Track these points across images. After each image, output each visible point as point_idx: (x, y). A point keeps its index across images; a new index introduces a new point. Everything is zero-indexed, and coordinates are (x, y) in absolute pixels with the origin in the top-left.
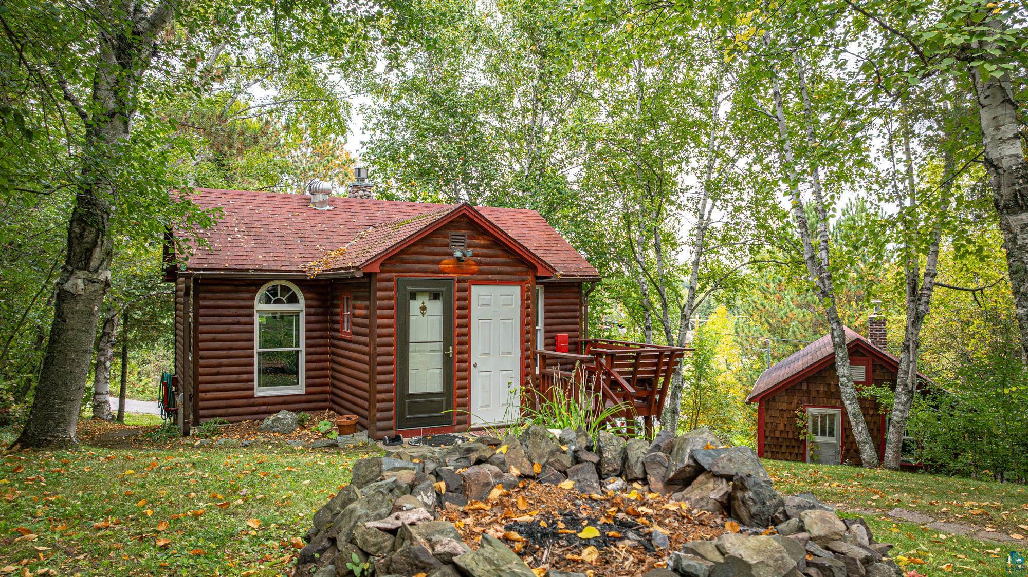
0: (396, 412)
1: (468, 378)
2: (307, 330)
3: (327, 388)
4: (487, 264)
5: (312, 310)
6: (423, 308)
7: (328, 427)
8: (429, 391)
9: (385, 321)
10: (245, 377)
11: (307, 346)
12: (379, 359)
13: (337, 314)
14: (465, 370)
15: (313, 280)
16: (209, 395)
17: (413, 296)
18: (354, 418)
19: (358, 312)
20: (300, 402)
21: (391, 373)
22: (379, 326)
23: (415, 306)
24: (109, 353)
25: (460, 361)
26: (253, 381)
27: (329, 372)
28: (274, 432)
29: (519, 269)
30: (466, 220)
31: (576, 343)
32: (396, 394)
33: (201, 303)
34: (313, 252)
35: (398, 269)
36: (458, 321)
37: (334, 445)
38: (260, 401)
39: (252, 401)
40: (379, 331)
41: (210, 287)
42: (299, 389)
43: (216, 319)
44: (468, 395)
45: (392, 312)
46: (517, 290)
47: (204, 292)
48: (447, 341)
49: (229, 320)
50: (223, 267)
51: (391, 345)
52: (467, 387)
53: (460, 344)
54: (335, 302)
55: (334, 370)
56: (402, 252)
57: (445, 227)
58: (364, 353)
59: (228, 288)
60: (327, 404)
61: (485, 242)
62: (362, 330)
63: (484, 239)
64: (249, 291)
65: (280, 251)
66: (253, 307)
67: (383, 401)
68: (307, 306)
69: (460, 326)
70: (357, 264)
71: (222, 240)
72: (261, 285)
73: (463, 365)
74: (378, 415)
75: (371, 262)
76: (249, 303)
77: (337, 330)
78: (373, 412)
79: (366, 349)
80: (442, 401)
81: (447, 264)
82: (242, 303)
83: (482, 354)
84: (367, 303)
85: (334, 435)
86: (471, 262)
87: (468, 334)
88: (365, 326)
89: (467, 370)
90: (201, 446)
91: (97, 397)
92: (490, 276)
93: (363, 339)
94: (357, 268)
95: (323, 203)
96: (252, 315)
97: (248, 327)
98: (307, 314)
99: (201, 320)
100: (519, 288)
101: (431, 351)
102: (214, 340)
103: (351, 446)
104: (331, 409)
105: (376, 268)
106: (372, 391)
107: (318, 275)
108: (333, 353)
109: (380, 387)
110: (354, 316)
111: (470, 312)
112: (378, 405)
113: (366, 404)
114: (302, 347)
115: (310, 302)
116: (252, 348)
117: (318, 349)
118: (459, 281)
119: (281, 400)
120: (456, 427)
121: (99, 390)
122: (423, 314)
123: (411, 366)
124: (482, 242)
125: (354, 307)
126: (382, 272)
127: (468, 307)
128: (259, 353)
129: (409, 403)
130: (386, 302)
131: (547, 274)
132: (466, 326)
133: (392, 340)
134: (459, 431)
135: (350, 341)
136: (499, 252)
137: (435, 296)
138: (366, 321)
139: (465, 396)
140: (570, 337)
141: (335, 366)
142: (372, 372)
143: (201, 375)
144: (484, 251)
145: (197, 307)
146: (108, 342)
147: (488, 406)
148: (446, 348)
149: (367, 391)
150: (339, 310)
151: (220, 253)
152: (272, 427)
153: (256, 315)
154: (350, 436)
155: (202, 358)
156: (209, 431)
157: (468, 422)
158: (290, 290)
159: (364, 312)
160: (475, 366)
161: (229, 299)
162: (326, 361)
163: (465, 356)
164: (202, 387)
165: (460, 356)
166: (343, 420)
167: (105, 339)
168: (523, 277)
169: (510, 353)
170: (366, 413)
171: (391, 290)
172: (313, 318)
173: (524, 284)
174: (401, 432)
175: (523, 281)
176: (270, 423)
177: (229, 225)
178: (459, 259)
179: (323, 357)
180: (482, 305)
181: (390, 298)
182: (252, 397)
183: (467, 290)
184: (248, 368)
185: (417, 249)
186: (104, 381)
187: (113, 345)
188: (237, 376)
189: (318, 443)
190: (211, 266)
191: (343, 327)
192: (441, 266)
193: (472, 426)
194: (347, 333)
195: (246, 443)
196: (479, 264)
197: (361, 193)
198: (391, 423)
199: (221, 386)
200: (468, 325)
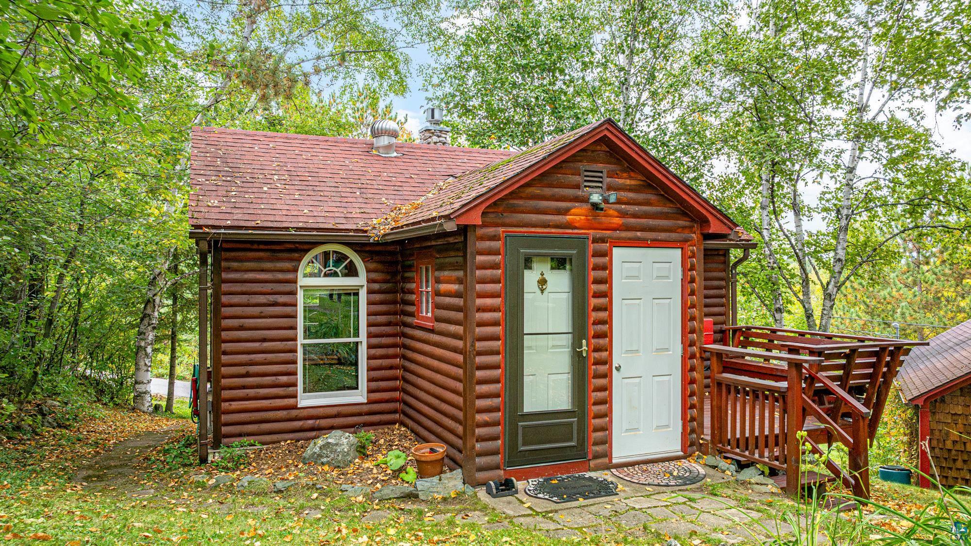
0: (504, 443)
1: (607, 388)
2: (369, 314)
3: (396, 394)
4: (635, 216)
5: (376, 286)
6: (543, 282)
7: (401, 462)
8: (551, 408)
9: (489, 301)
10: (284, 379)
11: (370, 335)
12: (479, 360)
13: (411, 292)
14: (604, 376)
15: (377, 244)
16: (235, 405)
17: (528, 263)
18: (441, 449)
19: (443, 287)
20: (360, 414)
21: (497, 381)
22: (480, 309)
23: (531, 278)
24: (150, 338)
25: (597, 363)
26: (295, 385)
27: (399, 372)
28: (323, 464)
29: (681, 223)
30: (605, 148)
31: (722, 332)
32: (504, 415)
33: (224, 275)
34: (378, 206)
35: (507, 221)
36: (594, 302)
37: (412, 496)
38: (305, 413)
39: (294, 413)
40: (479, 316)
41: (233, 254)
42: (359, 396)
43: (243, 299)
44: (608, 414)
45: (497, 287)
46: (676, 255)
47: (227, 260)
48: (579, 331)
49: (262, 299)
50: (253, 224)
51: (497, 338)
52: (607, 402)
53: (597, 336)
54: (407, 275)
55: (406, 369)
56: (513, 195)
57: (573, 159)
58: (455, 350)
59: (261, 254)
60: (397, 416)
61: (633, 182)
62: (452, 314)
63: (630, 178)
64: (291, 260)
65: (334, 204)
66: (295, 282)
67: (486, 424)
68: (370, 281)
69: (597, 309)
70: (447, 213)
71: (255, 190)
72: (307, 251)
73: (602, 369)
74: (478, 446)
75: (468, 208)
76: (290, 276)
77: (411, 315)
78: (471, 441)
79: (459, 344)
80: (571, 424)
81: (578, 214)
82: (280, 276)
83: (627, 351)
84: (460, 274)
85: (411, 474)
86: (611, 212)
87: (608, 322)
88: (458, 309)
89: (607, 375)
90: (216, 487)
91: (137, 386)
92: (639, 234)
93: (452, 328)
94: (447, 217)
95: (389, 147)
96: (294, 293)
97: (288, 310)
98: (370, 292)
99: (224, 299)
100: (679, 251)
101: (554, 347)
102: (241, 328)
103: (439, 497)
104: (403, 424)
105: (475, 219)
106: (468, 408)
107: (384, 235)
108: (405, 346)
109: (480, 403)
110: (437, 293)
111: (611, 288)
112: (479, 431)
113: (460, 429)
114: (363, 337)
115: (374, 276)
116: (295, 339)
117: (384, 340)
118: (595, 241)
119: (334, 411)
120: (592, 463)
121: (139, 379)
122: (542, 291)
123: (527, 370)
124: (628, 182)
125: (438, 281)
126: (484, 225)
127: (607, 281)
128: (304, 346)
129: (524, 427)
130: (489, 272)
131: (723, 230)
132: (605, 309)
133: (498, 330)
134: (596, 469)
135: (432, 331)
136: (652, 197)
137: (560, 263)
138: (459, 302)
139: (604, 416)
140: (715, 324)
141: (407, 364)
142: (469, 380)
143: (224, 377)
144: (631, 195)
145: (218, 282)
146: (149, 325)
147: (637, 429)
148: (576, 344)
149: (460, 409)
150: (413, 286)
151: (251, 206)
152: (320, 456)
153: (300, 294)
154: (435, 479)
155: (225, 353)
156: (231, 459)
157: (608, 454)
158: (346, 257)
159: (454, 287)
160: (618, 369)
161: (263, 270)
162: (395, 356)
163: (605, 354)
164: (225, 394)
165: (596, 355)
166: (423, 451)
167: (146, 322)
168: (685, 235)
169: (667, 350)
170: (459, 442)
171: (496, 253)
172: (377, 297)
173: (686, 246)
174: (511, 473)
175: (686, 241)
176: (317, 450)
177: (266, 172)
178: (595, 206)
179: (391, 351)
180: (627, 277)
181: (495, 266)
182: (295, 407)
183: (607, 254)
184: (290, 367)
185: (536, 191)
186: (145, 368)
187: (154, 328)
188: (273, 378)
189: (387, 491)
190: (236, 224)
191: (419, 310)
192: (568, 218)
193: (614, 461)
194: (426, 319)
195: (280, 485)
196: (623, 214)
197: (435, 139)
198: (497, 459)
199: (251, 392)
200: (607, 308)
